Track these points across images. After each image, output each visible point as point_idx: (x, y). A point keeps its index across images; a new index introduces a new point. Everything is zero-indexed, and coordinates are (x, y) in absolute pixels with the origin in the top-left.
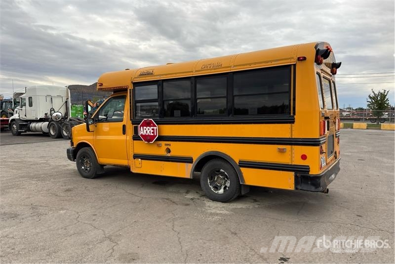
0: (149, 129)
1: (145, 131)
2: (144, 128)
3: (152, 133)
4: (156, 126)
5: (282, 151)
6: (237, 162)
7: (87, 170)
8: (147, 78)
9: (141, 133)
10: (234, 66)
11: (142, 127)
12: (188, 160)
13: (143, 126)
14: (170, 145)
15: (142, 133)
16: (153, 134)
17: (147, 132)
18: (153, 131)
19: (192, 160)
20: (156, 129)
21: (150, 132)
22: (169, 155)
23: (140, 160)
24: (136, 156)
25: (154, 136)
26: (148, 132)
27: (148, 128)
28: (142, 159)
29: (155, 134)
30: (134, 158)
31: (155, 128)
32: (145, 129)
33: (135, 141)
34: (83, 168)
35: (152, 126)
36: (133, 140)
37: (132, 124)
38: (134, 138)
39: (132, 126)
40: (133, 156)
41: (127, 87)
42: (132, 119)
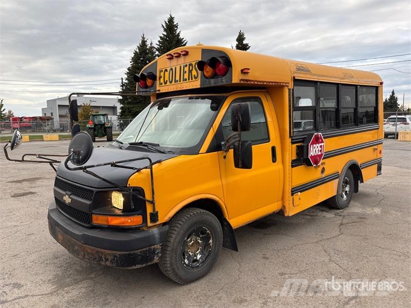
0: (318, 147)
1: (314, 150)
2: (314, 146)
3: (320, 151)
4: (323, 142)
5: (375, 150)
6: (360, 165)
7: (196, 261)
11: (312, 146)
12: (335, 176)
13: (313, 144)
14: (325, 163)
16: (320, 153)
18: (320, 149)
19: (339, 174)
20: (323, 146)
23: (299, 193)
24: (295, 191)
26: (317, 150)
27: (317, 145)
28: (301, 192)
29: (322, 153)
30: (292, 195)
31: (322, 144)
32: (315, 148)
33: (294, 169)
34: (186, 261)
35: (320, 142)
36: (293, 166)
37: (293, 143)
38: (295, 164)
39: (293, 145)
40: (290, 192)
41: (287, 84)
42: (292, 135)
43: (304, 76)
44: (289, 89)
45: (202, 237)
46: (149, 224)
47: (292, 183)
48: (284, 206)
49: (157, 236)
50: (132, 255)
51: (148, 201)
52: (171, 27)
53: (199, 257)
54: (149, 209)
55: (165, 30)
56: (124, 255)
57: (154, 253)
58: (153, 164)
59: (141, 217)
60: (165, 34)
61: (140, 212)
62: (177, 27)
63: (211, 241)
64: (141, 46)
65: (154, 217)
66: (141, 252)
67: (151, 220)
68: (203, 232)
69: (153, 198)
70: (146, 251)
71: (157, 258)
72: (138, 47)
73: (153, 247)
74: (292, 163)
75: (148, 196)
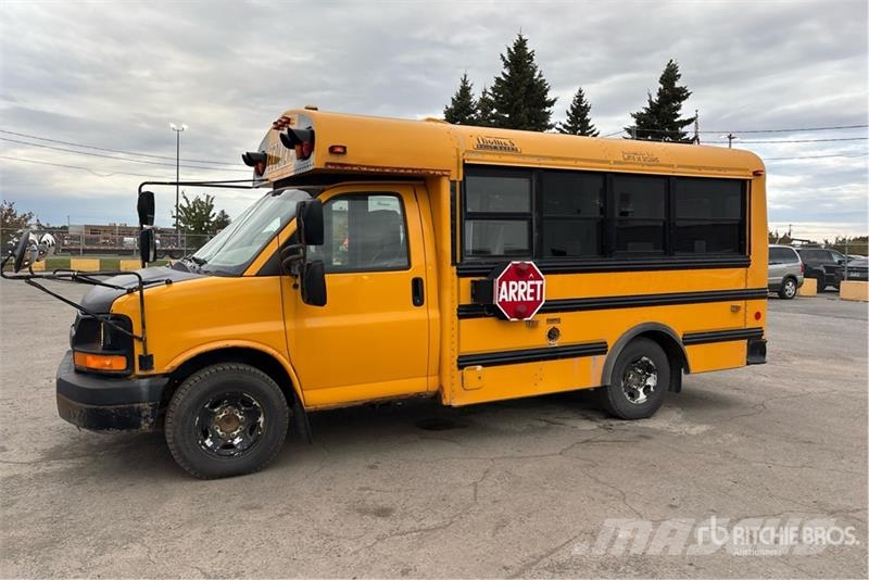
0: (523, 287)
1: (512, 292)
2: (511, 283)
3: (532, 295)
4: (542, 279)
5: (736, 309)
6: (681, 337)
7: (232, 446)
8: (504, 158)
9: (502, 297)
10: (679, 166)
11: (504, 283)
12: (597, 349)
13: (507, 278)
14: (558, 320)
15: (505, 297)
16: (532, 299)
17: (516, 294)
18: (532, 291)
19: (607, 347)
20: (542, 286)
21: (525, 294)
22: (555, 343)
23: (479, 367)
24: (465, 362)
25: (536, 303)
26: (521, 292)
27: (521, 283)
28: (484, 365)
29: (538, 299)
30: (461, 367)
31: (539, 283)
32: (514, 287)
33: (463, 321)
34: (209, 443)
35: (531, 279)
36: (460, 317)
37: (460, 275)
38: (465, 312)
39: (462, 279)
40: (456, 363)
41: (446, 173)
42: (458, 261)
43: (497, 158)
44: (453, 182)
45: (245, 411)
46: (138, 372)
47: (459, 345)
48: (441, 387)
49: (145, 390)
50: (101, 411)
51: (136, 337)
52: (519, 59)
53: (237, 441)
54: (138, 350)
55: (507, 65)
56: (91, 410)
57: (140, 416)
58: (145, 283)
59: (124, 359)
60: (507, 72)
61: (124, 351)
62: (531, 58)
63: (261, 419)
64: (459, 99)
65: (147, 361)
66: (115, 410)
67: (140, 365)
68: (247, 403)
69: (144, 333)
70: (124, 409)
71: (147, 425)
72: (453, 100)
73: (136, 405)
74: (459, 311)
75: (137, 330)
